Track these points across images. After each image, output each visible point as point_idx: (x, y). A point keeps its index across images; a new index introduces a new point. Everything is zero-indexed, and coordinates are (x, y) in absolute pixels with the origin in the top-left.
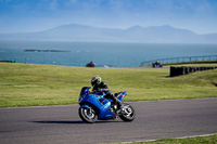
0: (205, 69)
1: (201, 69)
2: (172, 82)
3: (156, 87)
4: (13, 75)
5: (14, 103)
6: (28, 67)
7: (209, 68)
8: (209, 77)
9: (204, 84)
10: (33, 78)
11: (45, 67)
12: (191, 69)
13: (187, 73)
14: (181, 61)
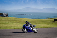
2: (55, 23)
3: (50, 24)
4: (13, 20)
5: (13, 28)
6: (17, 18)
10: (18, 21)
11: (21, 18)
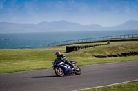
0: (88, 47)
1: (86, 47)
7: (90, 46)
8: (90, 52)
9: (88, 56)
12: (79, 47)
13: (76, 50)
14: (73, 42)
